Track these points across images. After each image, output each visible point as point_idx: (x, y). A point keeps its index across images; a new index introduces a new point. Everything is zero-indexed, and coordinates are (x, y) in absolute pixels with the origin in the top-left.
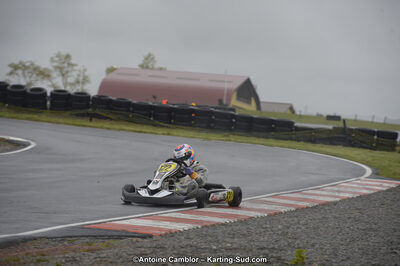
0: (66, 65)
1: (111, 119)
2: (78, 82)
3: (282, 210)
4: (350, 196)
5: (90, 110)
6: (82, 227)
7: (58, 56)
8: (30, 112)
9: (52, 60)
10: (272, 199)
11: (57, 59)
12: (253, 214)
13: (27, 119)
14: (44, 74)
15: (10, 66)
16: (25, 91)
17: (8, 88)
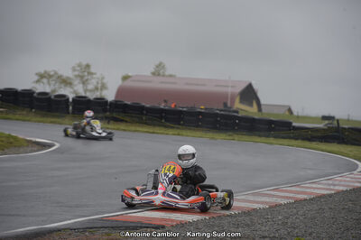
0: (86, 74)
1: (126, 122)
2: (97, 89)
3: (282, 202)
4: (345, 189)
5: (108, 113)
6: (101, 219)
7: (79, 65)
8: (54, 116)
9: (74, 70)
10: (272, 193)
11: (79, 68)
12: (256, 206)
13: (51, 122)
14: (66, 82)
15: (37, 74)
16: (50, 98)
17: (35, 95)
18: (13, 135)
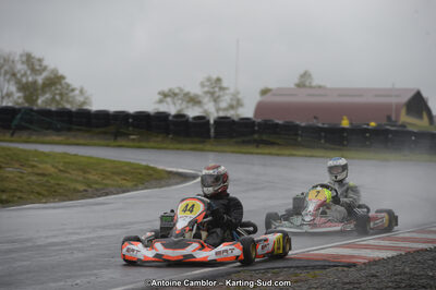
0: (217, 89)
1: (278, 144)
2: (232, 107)
5: (256, 136)
7: (209, 80)
8: (193, 142)
9: (202, 85)
11: (208, 84)
13: (191, 149)
14: (194, 100)
15: (159, 93)
16: (187, 120)
17: (170, 118)
18: (152, 165)
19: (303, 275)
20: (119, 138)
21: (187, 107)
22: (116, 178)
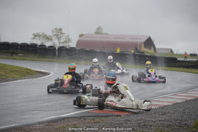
0: (59, 34)
1: (87, 60)
2: (66, 42)
3: (179, 102)
5: (77, 56)
7: (56, 29)
8: (48, 58)
9: (53, 31)
10: (172, 97)
11: (55, 31)
12: (166, 104)
13: (47, 61)
14: (48, 38)
15: (33, 34)
16: (46, 48)
17: (38, 46)
18: (29, 68)
19: (97, 120)
20: (13, 55)
21: (45, 42)
22: (12, 73)
